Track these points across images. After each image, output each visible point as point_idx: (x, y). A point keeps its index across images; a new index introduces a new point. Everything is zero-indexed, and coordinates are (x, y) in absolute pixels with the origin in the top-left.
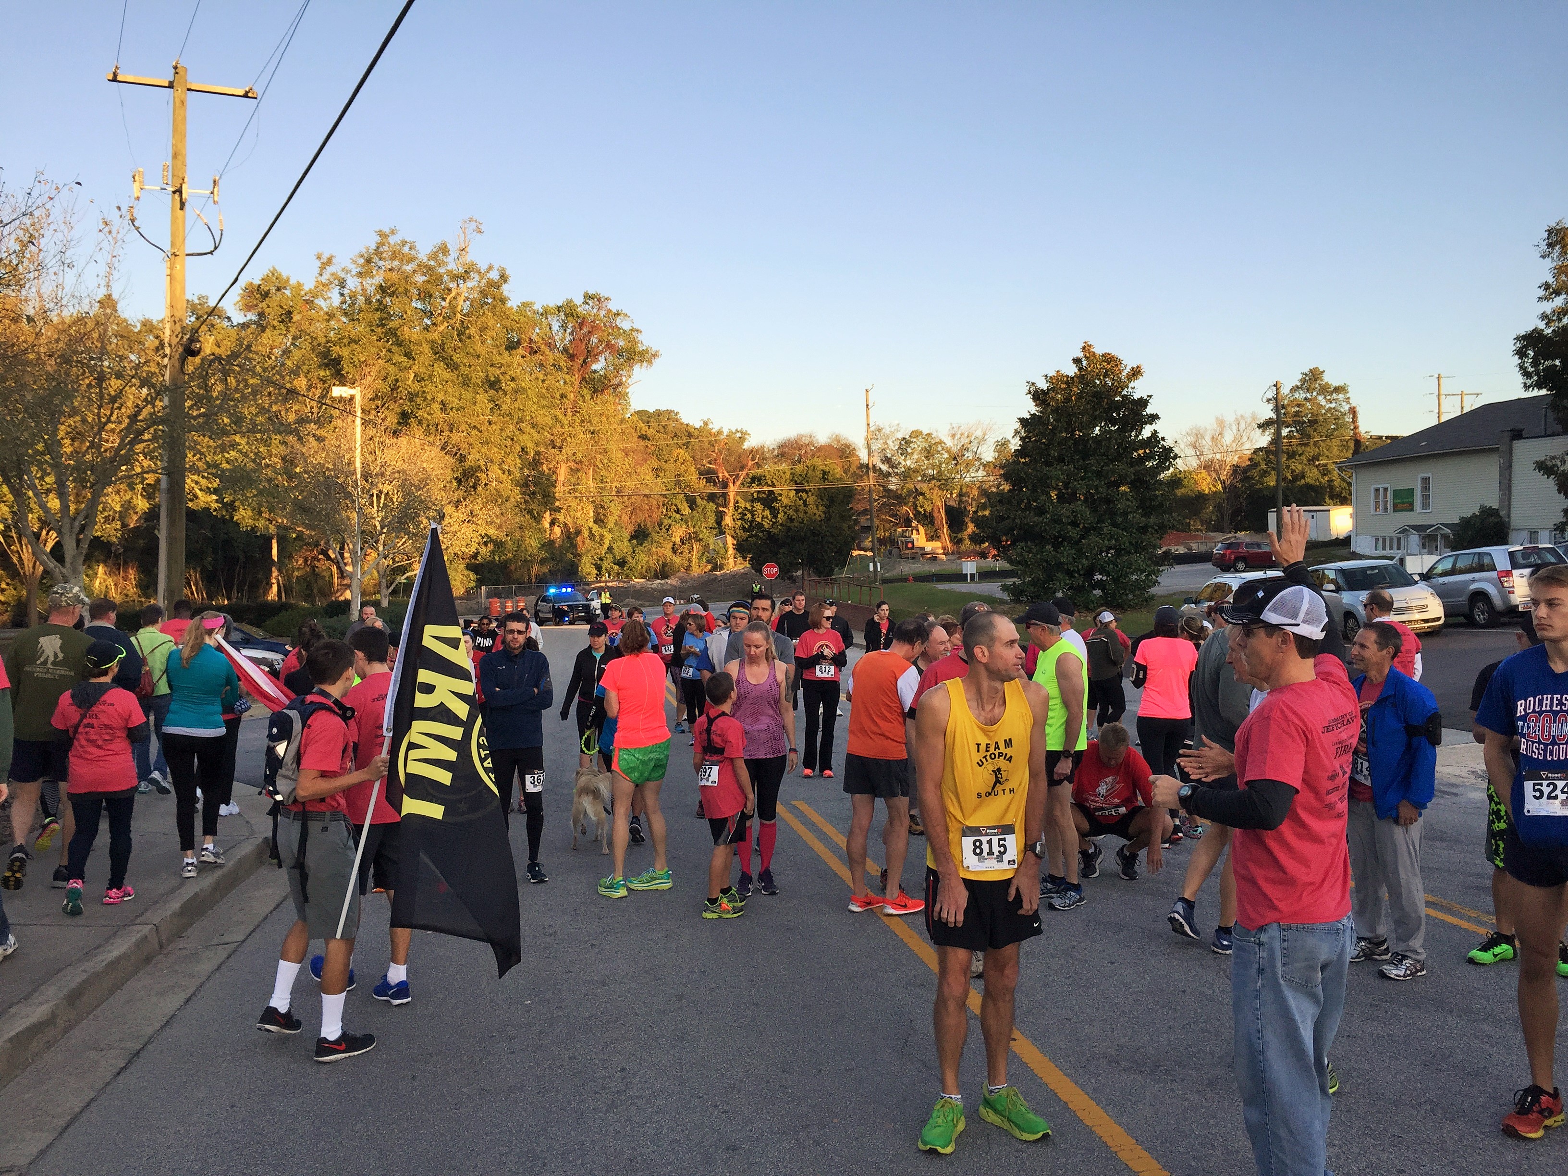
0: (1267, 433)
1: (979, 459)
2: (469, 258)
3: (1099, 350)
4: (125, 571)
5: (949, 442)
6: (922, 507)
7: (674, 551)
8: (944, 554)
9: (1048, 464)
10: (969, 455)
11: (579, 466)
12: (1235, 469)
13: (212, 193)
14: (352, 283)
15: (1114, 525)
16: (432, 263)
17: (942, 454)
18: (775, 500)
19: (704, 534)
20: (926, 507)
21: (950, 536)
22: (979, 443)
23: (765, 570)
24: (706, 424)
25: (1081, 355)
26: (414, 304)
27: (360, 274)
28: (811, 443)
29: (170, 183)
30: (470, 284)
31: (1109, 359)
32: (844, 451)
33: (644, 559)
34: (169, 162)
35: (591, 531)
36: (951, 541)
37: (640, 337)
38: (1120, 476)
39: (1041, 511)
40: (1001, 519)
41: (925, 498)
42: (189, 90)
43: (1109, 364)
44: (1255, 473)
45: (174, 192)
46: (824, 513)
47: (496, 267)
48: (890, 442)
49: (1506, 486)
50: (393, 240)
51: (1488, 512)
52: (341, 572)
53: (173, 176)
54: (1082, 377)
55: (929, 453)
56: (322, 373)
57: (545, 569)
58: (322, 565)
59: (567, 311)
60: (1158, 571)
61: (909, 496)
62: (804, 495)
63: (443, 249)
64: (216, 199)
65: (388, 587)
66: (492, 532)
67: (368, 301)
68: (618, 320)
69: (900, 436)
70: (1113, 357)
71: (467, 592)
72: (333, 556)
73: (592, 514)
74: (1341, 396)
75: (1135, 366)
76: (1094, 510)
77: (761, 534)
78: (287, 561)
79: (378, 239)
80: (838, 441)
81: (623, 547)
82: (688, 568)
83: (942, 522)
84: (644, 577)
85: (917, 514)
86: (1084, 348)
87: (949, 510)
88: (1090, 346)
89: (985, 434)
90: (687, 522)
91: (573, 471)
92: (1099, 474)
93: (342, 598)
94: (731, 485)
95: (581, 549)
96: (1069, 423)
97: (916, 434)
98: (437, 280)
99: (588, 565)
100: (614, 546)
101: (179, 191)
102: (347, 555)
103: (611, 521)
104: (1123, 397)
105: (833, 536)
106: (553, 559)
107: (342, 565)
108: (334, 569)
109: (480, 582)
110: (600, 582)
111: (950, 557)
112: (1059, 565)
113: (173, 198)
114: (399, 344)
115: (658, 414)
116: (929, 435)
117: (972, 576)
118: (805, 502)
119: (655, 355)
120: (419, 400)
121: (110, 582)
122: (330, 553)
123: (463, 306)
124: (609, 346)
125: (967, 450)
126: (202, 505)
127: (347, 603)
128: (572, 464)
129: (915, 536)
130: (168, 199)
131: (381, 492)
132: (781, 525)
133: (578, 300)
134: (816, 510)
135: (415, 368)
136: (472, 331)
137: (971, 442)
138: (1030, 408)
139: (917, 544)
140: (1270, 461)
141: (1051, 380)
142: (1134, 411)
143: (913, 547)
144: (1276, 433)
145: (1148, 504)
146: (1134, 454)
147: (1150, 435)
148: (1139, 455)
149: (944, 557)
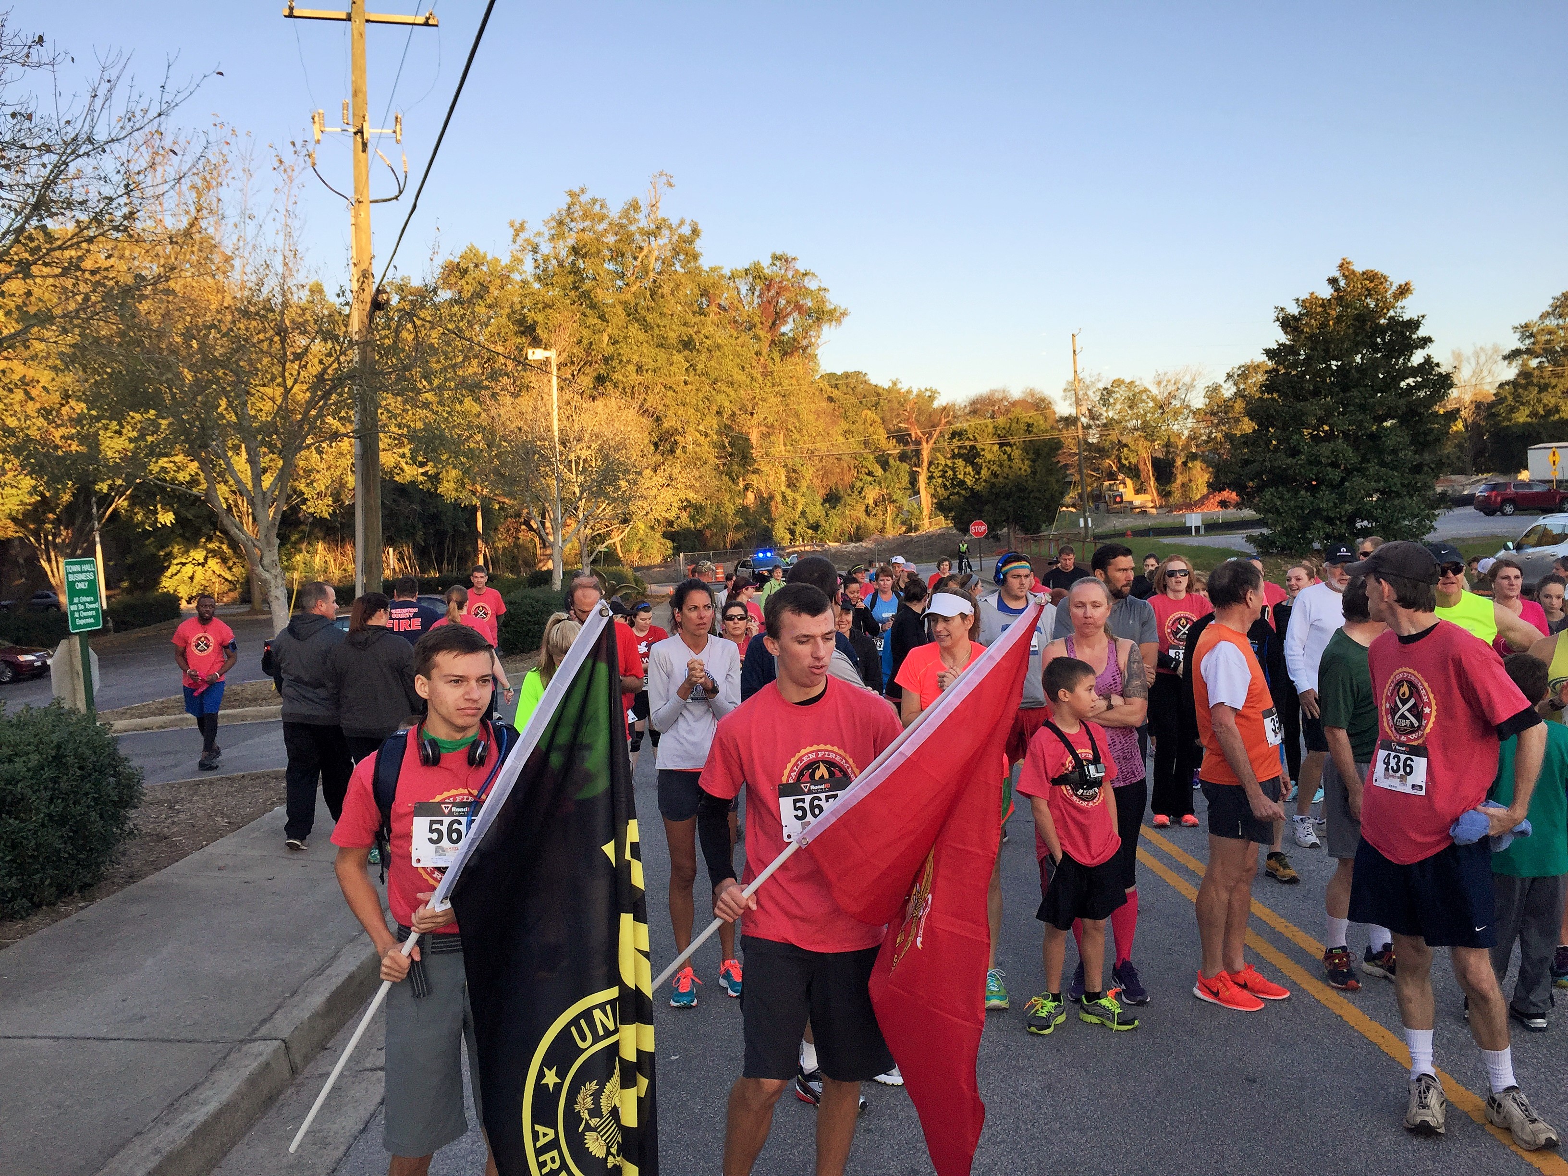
0: (1514, 364)
1: (1188, 407)
2: (661, 214)
3: (1359, 267)
4: (342, 547)
5: (1155, 391)
6: (1126, 459)
7: (867, 512)
8: (1154, 507)
9: (1300, 398)
10: (1176, 403)
11: (771, 430)
12: (1478, 405)
13: (395, 132)
14: (546, 248)
15: (1383, 464)
16: (624, 221)
17: (1147, 403)
18: (978, 455)
19: (898, 495)
20: (1131, 459)
21: (1157, 489)
22: (1187, 390)
23: (973, 529)
24: (895, 384)
25: (1337, 274)
26: (606, 265)
27: (552, 238)
28: (1005, 398)
29: (351, 122)
30: (661, 241)
31: (1371, 276)
32: (1041, 405)
33: (837, 522)
34: (349, 100)
35: (784, 497)
36: (1159, 493)
37: (828, 296)
38: (1389, 408)
39: (1294, 452)
40: (1246, 462)
41: (1130, 450)
42: (368, 21)
43: (1371, 282)
44: (1501, 409)
45: (356, 133)
46: (1030, 467)
47: (688, 221)
48: (1090, 393)
50: (584, 198)
52: (543, 542)
53: (354, 115)
54: (1340, 298)
55: (1132, 403)
56: (519, 340)
57: (740, 536)
58: (524, 536)
59: (755, 273)
60: (1435, 516)
61: (1113, 448)
62: (1008, 449)
63: (635, 206)
64: (399, 137)
65: (589, 556)
66: (692, 495)
67: (561, 265)
68: (806, 279)
69: (1101, 386)
70: (1376, 274)
71: (665, 560)
72: (535, 526)
73: (783, 478)
75: (1403, 283)
76: (1357, 449)
77: (963, 492)
78: (492, 533)
79: (569, 200)
80: (1033, 396)
81: (817, 511)
82: (882, 530)
83: (1148, 474)
84: (838, 541)
85: (1122, 468)
86: (1341, 266)
87: (1156, 462)
88: (1348, 263)
89: (1194, 380)
90: (880, 483)
91: (765, 436)
92: (1363, 408)
93: (545, 568)
94: (924, 444)
95: (775, 514)
96: (1327, 351)
97: (1118, 383)
98: (629, 238)
99: (782, 530)
100: (807, 510)
101: (360, 132)
102: (548, 524)
103: (804, 485)
104: (1391, 318)
105: (1039, 491)
106: (747, 525)
107: (542, 533)
108: (537, 540)
109: (677, 550)
110: (795, 546)
111: (1160, 511)
112: (1317, 512)
113: (355, 140)
114: (593, 306)
115: (847, 375)
116: (1132, 382)
117: (1197, 529)
118: (1009, 456)
119: (844, 314)
120: (615, 363)
121: (330, 558)
122: (533, 523)
123: (655, 266)
124: (799, 307)
125: (1175, 397)
126: (409, 478)
127: (550, 573)
128: (764, 430)
129: (1121, 488)
130: (349, 142)
131: (579, 458)
132: (985, 481)
133: (766, 262)
134: (1021, 465)
135: (609, 330)
136: (666, 290)
137: (1178, 389)
138: (1278, 337)
139: (1125, 498)
140: (1519, 396)
141: (1303, 304)
142: (1403, 334)
143: (1122, 501)
144: (1524, 365)
145: (1421, 440)
146: (1403, 384)
147: (1422, 361)
148: (1408, 385)
149: (1154, 511)
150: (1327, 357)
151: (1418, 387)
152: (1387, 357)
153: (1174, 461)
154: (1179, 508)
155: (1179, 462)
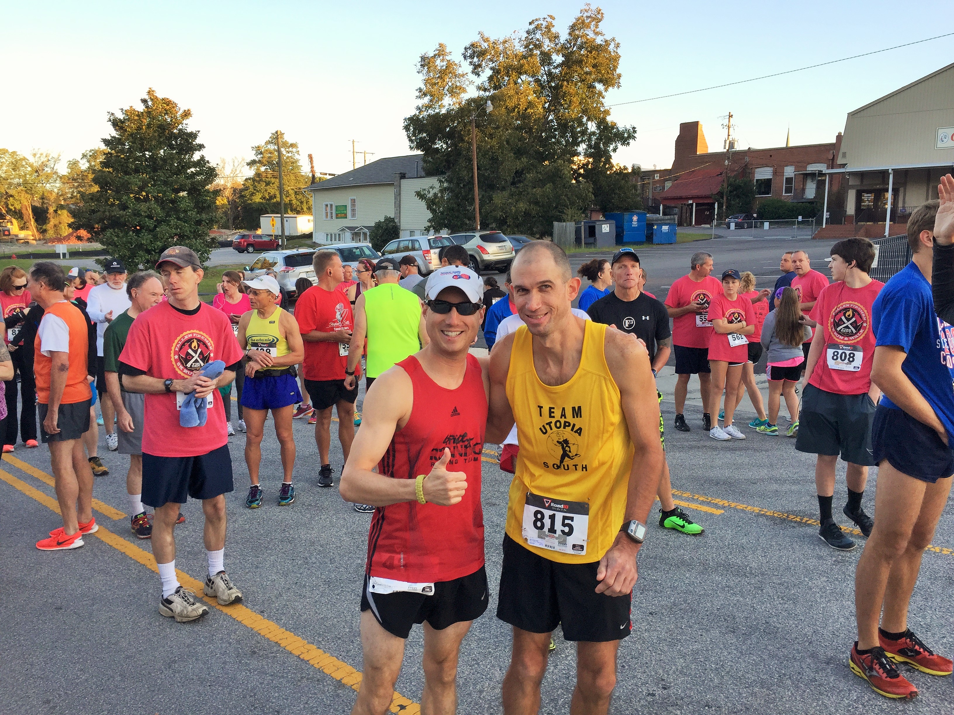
0: (253, 168)
1: (56, 173)
3: (160, 95)
5: (32, 160)
6: (12, 205)
8: (35, 240)
9: (126, 173)
10: (48, 170)
12: (235, 190)
15: (178, 219)
17: (26, 168)
20: (16, 206)
21: (37, 228)
22: (55, 162)
25: (147, 97)
31: (167, 102)
36: (38, 231)
38: (181, 185)
39: (124, 207)
40: (93, 212)
41: (14, 199)
43: (168, 105)
44: (247, 193)
49: (398, 206)
51: (389, 220)
54: (149, 113)
55: (15, 166)
60: (210, 251)
70: (170, 101)
74: (294, 150)
75: (187, 109)
76: (163, 208)
83: (29, 217)
85: (9, 211)
86: (149, 92)
87: (35, 210)
88: (153, 91)
89: (59, 156)
92: (165, 183)
96: (142, 145)
104: (180, 130)
111: (39, 242)
112: (140, 246)
116: (14, 153)
117: (64, 255)
125: (46, 166)
129: (9, 225)
137: (49, 160)
138: (111, 132)
139: (12, 233)
140: (255, 186)
141: (126, 112)
142: (187, 140)
143: (9, 235)
144: (258, 169)
145: (200, 206)
146: (189, 171)
147: (199, 158)
148: (192, 172)
149: (34, 242)
150: (143, 149)
151: (198, 174)
152: (179, 153)
153: (48, 209)
154: (52, 240)
155: (51, 210)
